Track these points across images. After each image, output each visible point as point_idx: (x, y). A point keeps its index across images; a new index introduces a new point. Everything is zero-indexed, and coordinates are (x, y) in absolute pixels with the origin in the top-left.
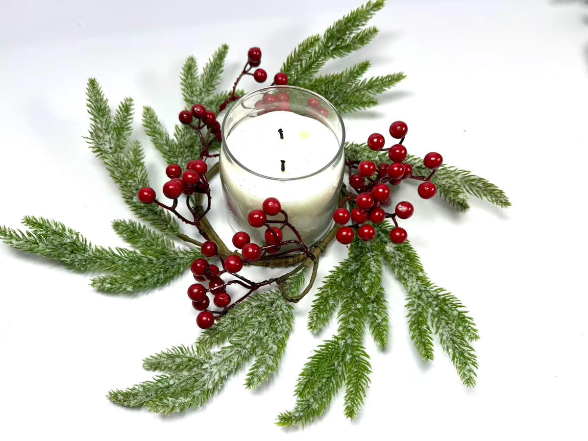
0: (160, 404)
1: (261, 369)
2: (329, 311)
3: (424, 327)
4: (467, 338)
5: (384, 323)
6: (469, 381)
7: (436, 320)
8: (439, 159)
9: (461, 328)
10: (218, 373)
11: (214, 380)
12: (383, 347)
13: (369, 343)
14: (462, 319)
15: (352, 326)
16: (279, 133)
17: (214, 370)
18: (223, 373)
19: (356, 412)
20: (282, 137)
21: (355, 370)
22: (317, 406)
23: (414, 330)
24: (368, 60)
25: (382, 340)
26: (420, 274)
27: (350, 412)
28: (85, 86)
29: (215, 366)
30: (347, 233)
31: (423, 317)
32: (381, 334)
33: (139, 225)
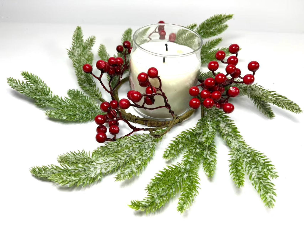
0: (58, 176)
1: (127, 170)
2: (179, 152)
3: (240, 168)
4: (269, 177)
5: (213, 163)
6: (269, 204)
7: (248, 165)
8: (257, 65)
9: (265, 170)
10: (100, 170)
11: (97, 172)
12: (211, 177)
13: (201, 172)
14: (267, 165)
15: (191, 160)
16: (165, 46)
17: (99, 167)
18: (104, 171)
19: (185, 208)
20: (167, 50)
21: (189, 184)
22: (159, 201)
23: (232, 169)
24: (221, 38)
25: (210, 172)
26: (241, 140)
27: (181, 209)
28: (74, 28)
29: (100, 165)
30: (196, 102)
31: (240, 162)
32: (210, 169)
33: (81, 93)
